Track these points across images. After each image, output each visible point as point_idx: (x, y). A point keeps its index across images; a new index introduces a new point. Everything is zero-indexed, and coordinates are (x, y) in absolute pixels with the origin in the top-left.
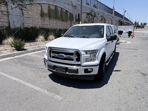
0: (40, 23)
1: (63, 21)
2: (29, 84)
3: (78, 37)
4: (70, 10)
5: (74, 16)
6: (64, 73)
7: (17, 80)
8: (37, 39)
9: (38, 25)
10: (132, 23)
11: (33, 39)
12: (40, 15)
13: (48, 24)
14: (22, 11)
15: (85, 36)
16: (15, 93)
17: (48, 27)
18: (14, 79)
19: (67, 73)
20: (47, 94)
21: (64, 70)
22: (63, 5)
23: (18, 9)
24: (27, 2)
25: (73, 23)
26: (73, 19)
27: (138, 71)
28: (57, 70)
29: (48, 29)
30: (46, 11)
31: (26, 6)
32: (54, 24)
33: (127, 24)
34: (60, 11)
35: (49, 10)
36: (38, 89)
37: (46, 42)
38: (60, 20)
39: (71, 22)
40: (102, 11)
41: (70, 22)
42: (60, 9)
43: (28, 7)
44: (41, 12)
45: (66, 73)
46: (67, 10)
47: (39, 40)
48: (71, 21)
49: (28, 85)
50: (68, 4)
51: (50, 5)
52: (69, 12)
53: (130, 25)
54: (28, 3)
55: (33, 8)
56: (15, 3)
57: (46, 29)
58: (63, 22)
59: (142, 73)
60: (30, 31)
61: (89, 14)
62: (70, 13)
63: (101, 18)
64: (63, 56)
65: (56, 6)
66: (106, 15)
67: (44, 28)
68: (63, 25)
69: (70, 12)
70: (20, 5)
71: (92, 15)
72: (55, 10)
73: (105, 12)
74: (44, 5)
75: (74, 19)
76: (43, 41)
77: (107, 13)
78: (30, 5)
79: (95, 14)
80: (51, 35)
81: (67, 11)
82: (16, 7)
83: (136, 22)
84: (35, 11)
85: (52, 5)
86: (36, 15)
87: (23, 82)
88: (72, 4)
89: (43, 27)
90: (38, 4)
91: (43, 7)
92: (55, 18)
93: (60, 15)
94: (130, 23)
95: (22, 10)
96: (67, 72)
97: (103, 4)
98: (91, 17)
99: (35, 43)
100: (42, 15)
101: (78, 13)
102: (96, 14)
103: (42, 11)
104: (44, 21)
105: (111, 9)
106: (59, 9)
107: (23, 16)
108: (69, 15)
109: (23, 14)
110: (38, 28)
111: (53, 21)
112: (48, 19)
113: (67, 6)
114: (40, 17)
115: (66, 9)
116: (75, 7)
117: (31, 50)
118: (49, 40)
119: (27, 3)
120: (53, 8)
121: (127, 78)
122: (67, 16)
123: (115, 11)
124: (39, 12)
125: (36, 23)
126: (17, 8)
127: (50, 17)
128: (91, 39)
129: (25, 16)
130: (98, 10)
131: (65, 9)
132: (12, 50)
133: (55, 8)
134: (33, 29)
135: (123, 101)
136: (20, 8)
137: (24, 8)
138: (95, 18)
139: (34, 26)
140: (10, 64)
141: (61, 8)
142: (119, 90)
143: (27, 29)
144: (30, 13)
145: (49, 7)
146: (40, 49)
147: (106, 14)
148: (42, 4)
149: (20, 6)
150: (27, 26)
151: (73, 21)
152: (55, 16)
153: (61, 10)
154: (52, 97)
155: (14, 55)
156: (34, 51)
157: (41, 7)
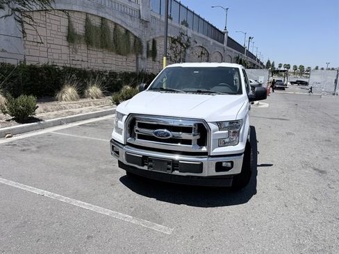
0: (65, 57)
1: (120, 54)
2: (79, 202)
3: (187, 92)
4: (135, 29)
5: (144, 45)
6: (169, 172)
7: (47, 193)
8: (59, 95)
9: (60, 61)
10: (262, 64)
11: (50, 94)
12: (65, 38)
13: (85, 59)
14: (23, 26)
15: (202, 90)
16: (54, 226)
17: (84, 66)
18: (38, 191)
19: (176, 172)
20: (133, 222)
21: (170, 166)
22: (120, 16)
23: (13, 20)
24: (34, 4)
25: (142, 59)
26: (141, 50)
27: (306, 165)
28: (151, 166)
29: (85, 71)
30: (79, 28)
31: (31, 14)
32: (100, 61)
33: (252, 66)
34: (112, 31)
35: (88, 26)
36: (108, 212)
37: (81, 101)
38: (112, 51)
39: (137, 58)
40: (203, 36)
41: (134, 56)
42: (113, 26)
43: (36, 16)
44: (69, 30)
45: (174, 173)
46: (128, 29)
47: (64, 97)
48: (137, 55)
49: (80, 204)
50: (131, 16)
51: (90, 16)
52: (133, 34)
53: (258, 67)
54: (38, 8)
55: (48, 21)
56: (5, 5)
57: (80, 70)
58: (119, 56)
59: (315, 169)
60: (40, 74)
61: (176, 40)
62: (136, 37)
63: (200, 50)
64: (168, 135)
65: (103, 19)
66: (211, 43)
67: (76, 69)
68: (120, 63)
69: (135, 34)
70: (18, 10)
71: (181, 44)
72: (101, 28)
73: (209, 39)
74: (76, 14)
75: (145, 50)
76: (73, 100)
77: (212, 41)
78: (43, 13)
79: (188, 40)
80: (92, 86)
81: (127, 31)
82: (6, 16)
83: (269, 62)
84: (55, 28)
85: (95, 16)
86: (56, 36)
87: (64, 199)
88: (140, 17)
89: (72, 66)
90: (62, 12)
91: (72, 19)
92: (102, 47)
93: (112, 39)
94: (257, 64)
95: (21, 22)
96: (177, 170)
97: (204, 20)
98: (180, 47)
99: (55, 103)
100: (71, 37)
101: (152, 37)
102: (191, 40)
103: (70, 28)
104: (76, 52)
105: (220, 32)
106: (111, 27)
107: (24, 37)
108: (132, 41)
109: (24, 32)
110: (61, 69)
111: (95, 53)
112: (83, 47)
113: (129, 21)
114: (66, 43)
115: (125, 27)
116: (145, 23)
117: (53, 122)
118: (89, 96)
119: (36, 6)
120: (96, 22)
121: (290, 181)
122: (129, 42)
123: (229, 38)
124: (64, 30)
125: (56, 56)
126: (8, 17)
127: (89, 42)
128: (217, 96)
129: (30, 38)
130: (195, 33)
131: (123, 26)
132: (4, 121)
133: (102, 24)
134: (49, 70)
135: (302, 228)
136: (17, 18)
137: (27, 20)
138: (188, 51)
139: (50, 64)
140: (9, 155)
141: (116, 24)
142: (286, 206)
143: (33, 70)
144: (41, 31)
145: (87, 20)
146: (73, 118)
147: (209, 41)
148: (70, 13)
149: (17, 13)
150: (34, 63)
151: (142, 54)
152: (102, 42)
153: (115, 29)
154: (148, 230)
155: (12, 133)
156: (60, 123)
157: (69, 19)
